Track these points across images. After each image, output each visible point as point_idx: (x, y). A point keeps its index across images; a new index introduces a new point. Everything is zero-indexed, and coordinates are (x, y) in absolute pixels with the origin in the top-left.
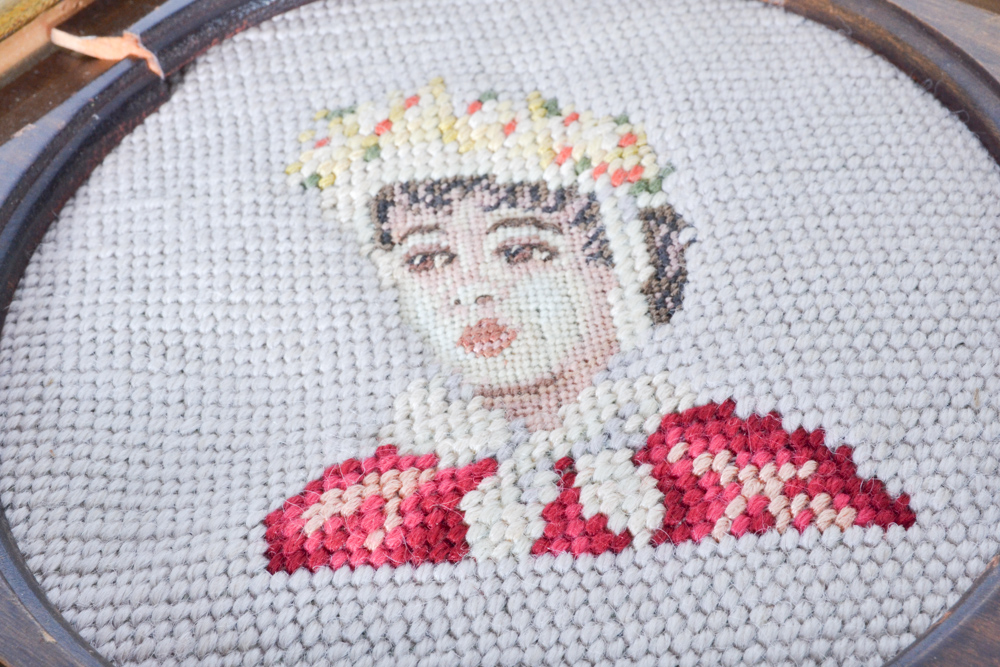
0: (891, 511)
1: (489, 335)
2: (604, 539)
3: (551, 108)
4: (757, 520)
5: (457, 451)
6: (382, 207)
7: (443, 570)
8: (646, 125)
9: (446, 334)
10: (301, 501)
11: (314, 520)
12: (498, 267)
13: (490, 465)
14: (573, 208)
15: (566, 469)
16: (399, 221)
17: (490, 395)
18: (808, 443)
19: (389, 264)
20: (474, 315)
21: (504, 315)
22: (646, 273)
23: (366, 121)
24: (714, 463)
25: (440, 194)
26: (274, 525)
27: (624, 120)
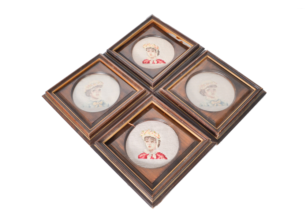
0: (166, 158)
1: (150, 147)
2: (153, 158)
3: (155, 132)
4: (160, 158)
5: (147, 153)
6: (145, 138)
7: (146, 159)
8: (160, 135)
9: (148, 146)
10: (140, 155)
11: (140, 156)
12: (151, 143)
13: (149, 154)
14: (155, 139)
15: (152, 155)
16: (146, 139)
17: (149, 150)
18: (163, 155)
19: (145, 142)
20: (149, 145)
21: (151, 146)
22: (158, 144)
23: (145, 132)
24: (159, 155)
25: (148, 137)
26: (139, 156)
27: (158, 134)
